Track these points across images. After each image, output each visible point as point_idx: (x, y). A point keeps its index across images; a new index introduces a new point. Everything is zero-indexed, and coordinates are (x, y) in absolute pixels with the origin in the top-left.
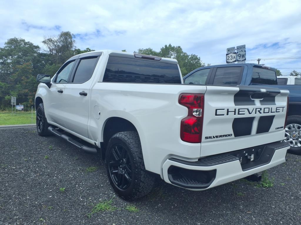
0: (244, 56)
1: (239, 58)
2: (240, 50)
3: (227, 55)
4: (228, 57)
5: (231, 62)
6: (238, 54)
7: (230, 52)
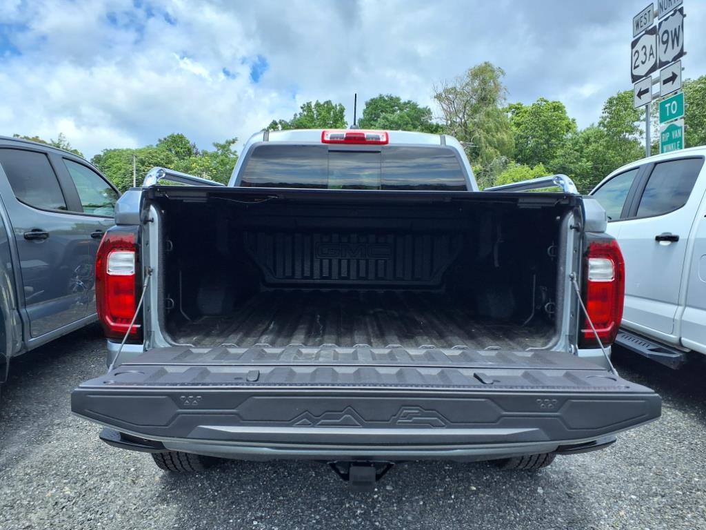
0: (676, 36)
1: (665, 52)
2: (668, 9)
3: (634, 44)
4: (637, 54)
5: (643, 74)
6: (661, 32)
7: (640, 29)
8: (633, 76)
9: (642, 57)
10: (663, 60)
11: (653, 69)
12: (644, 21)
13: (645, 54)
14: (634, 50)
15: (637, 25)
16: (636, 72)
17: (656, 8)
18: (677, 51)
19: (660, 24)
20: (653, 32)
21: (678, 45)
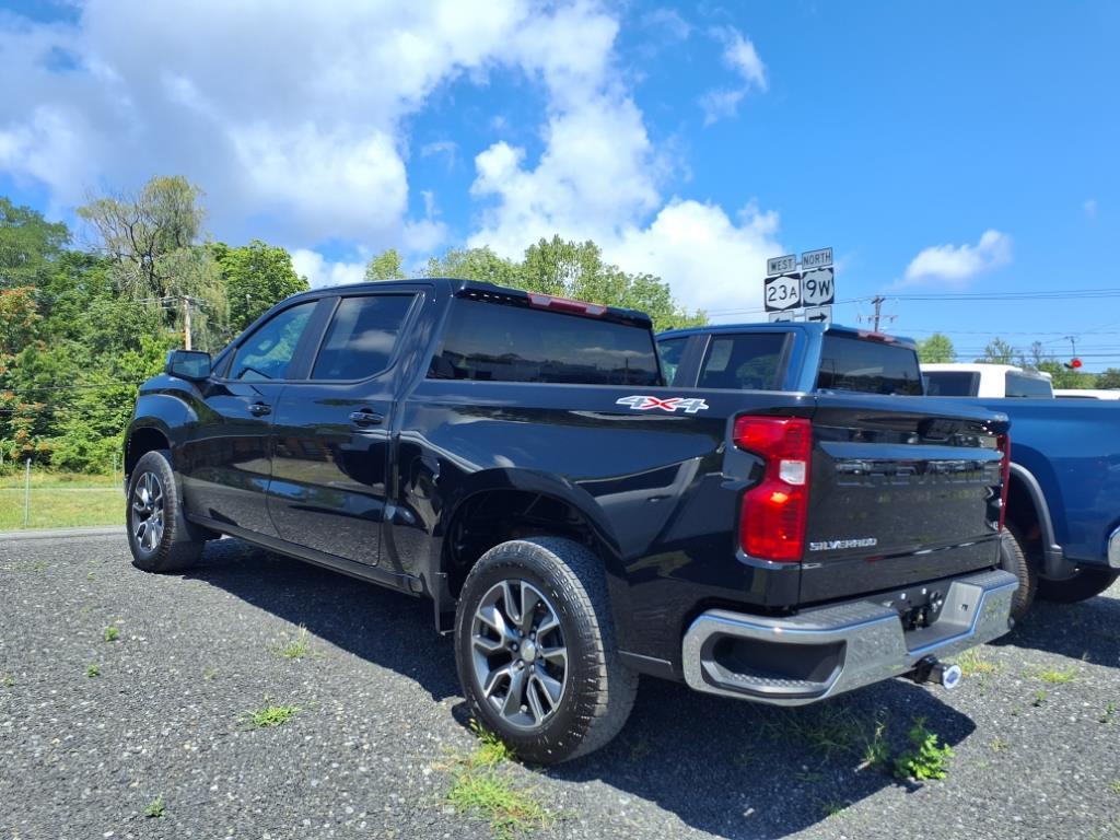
0: (826, 287)
1: (811, 296)
2: (815, 265)
3: (768, 281)
4: (772, 291)
5: (782, 307)
6: (807, 279)
7: (777, 271)
8: (766, 306)
9: (780, 293)
10: (809, 301)
11: (797, 305)
12: (782, 266)
13: (785, 291)
14: (769, 286)
15: (774, 267)
16: (771, 304)
17: (799, 260)
18: (828, 298)
19: (805, 274)
20: (796, 276)
21: (827, 293)
